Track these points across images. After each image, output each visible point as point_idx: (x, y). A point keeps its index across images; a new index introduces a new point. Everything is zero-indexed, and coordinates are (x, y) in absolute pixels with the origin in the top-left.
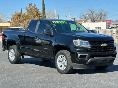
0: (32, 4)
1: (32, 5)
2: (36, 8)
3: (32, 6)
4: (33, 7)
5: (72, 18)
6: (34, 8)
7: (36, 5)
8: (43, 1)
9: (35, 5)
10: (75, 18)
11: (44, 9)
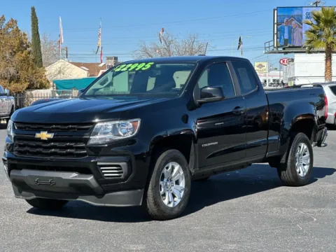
0: (4, 20)
1: (6, 22)
2: (18, 31)
3: (4, 24)
4: (9, 26)
5: (108, 58)
6: (10, 30)
7: (16, 22)
8: (33, 10)
9: (14, 22)
10: (116, 58)
11: (38, 33)
